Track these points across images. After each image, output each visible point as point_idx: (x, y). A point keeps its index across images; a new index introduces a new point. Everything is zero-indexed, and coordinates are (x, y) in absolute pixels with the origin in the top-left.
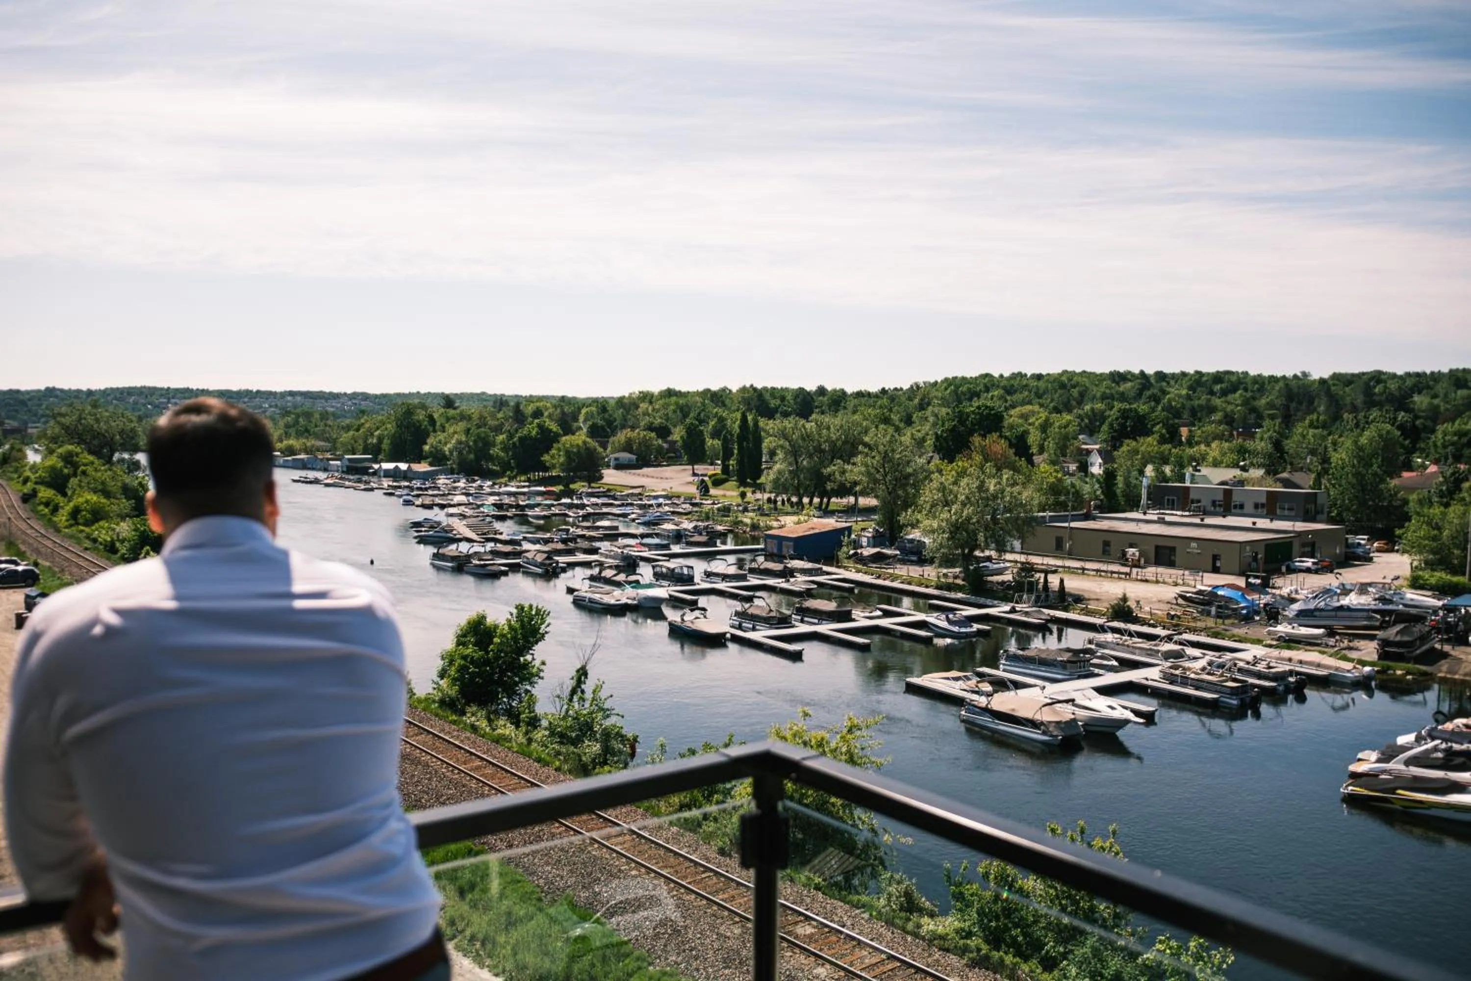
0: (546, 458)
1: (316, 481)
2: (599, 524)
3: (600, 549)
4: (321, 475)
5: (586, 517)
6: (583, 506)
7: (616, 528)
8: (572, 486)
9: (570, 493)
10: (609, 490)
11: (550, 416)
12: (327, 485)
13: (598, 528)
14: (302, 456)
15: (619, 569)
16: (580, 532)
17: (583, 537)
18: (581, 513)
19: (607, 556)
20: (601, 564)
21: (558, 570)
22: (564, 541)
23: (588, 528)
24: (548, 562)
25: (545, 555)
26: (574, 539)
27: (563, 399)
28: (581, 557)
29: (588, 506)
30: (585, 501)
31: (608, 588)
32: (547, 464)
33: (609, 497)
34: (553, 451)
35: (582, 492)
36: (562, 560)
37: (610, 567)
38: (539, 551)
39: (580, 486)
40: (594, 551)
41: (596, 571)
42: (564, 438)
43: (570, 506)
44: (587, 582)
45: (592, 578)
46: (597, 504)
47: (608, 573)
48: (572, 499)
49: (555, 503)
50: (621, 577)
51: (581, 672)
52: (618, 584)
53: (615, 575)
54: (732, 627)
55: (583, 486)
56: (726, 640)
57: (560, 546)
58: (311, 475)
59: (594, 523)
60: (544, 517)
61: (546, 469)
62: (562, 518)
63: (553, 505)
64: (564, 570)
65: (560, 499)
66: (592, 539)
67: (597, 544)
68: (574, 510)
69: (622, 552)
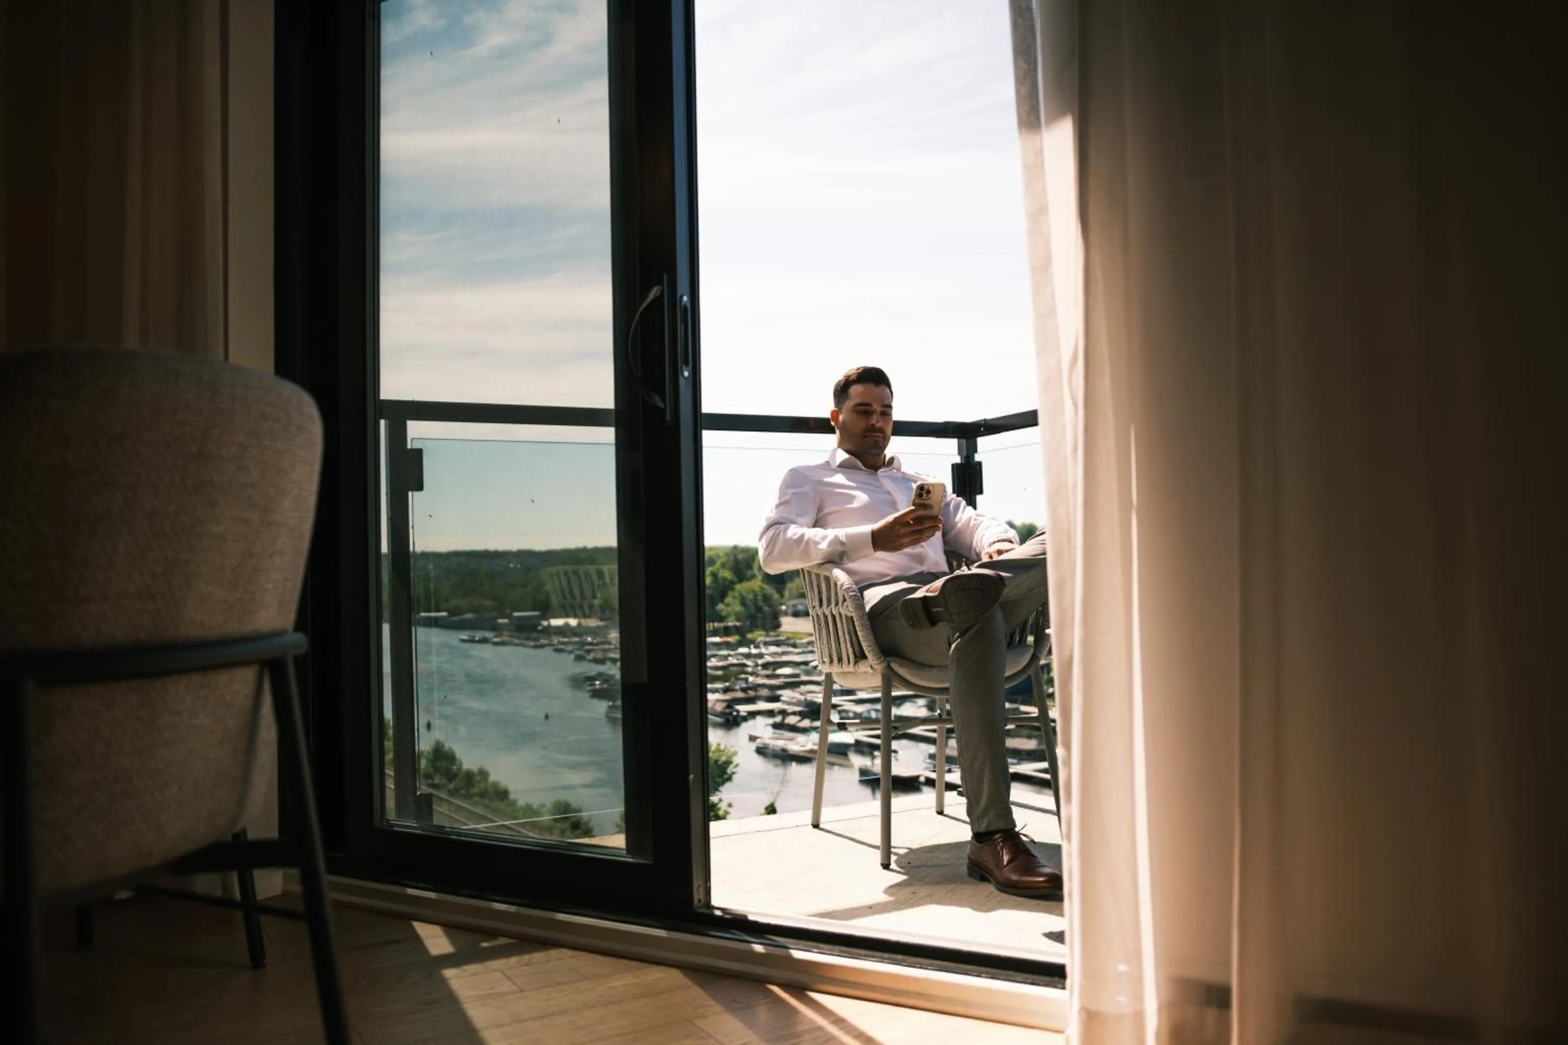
0: (720, 607)
1: (484, 641)
2: (779, 671)
3: (781, 696)
4: (489, 635)
5: (765, 666)
6: (761, 656)
7: (797, 676)
8: (749, 636)
9: (747, 643)
10: (788, 639)
11: (723, 566)
12: (496, 644)
13: (778, 676)
14: (469, 616)
15: (803, 715)
16: (760, 681)
17: (764, 686)
18: (760, 662)
19: (789, 703)
20: (783, 713)
21: (739, 719)
22: (744, 690)
23: (768, 677)
24: (728, 711)
25: (725, 704)
26: (756, 687)
27: (735, 548)
28: (762, 706)
29: (767, 654)
30: (763, 650)
31: (789, 735)
32: (723, 614)
33: (788, 645)
34: (728, 600)
35: (761, 641)
36: (743, 709)
37: (794, 713)
38: (718, 701)
39: (759, 636)
40: (776, 699)
41: (778, 719)
42: (738, 587)
43: (748, 656)
44: (770, 729)
45: (776, 726)
46: (776, 653)
47: (792, 720)
48: (750, 648)
49: (732, 653)
50: (806, 723)
51: (770, 809)
52: (804, 731)
53: (800, 721)
54: (927, 769)
55: (761, 635)
56: (920, 783)
57: (740, 695)
58: (478, 635)
59: (774, 670)
60: (722, 668)
61: (722, 619)
62: (740, 669)
63: (730, 655)
64: (745, 719)
65: (737, 649)
66: (773, 688)
67: (779, 692)
68: (753, 660)
69: (806, 699)
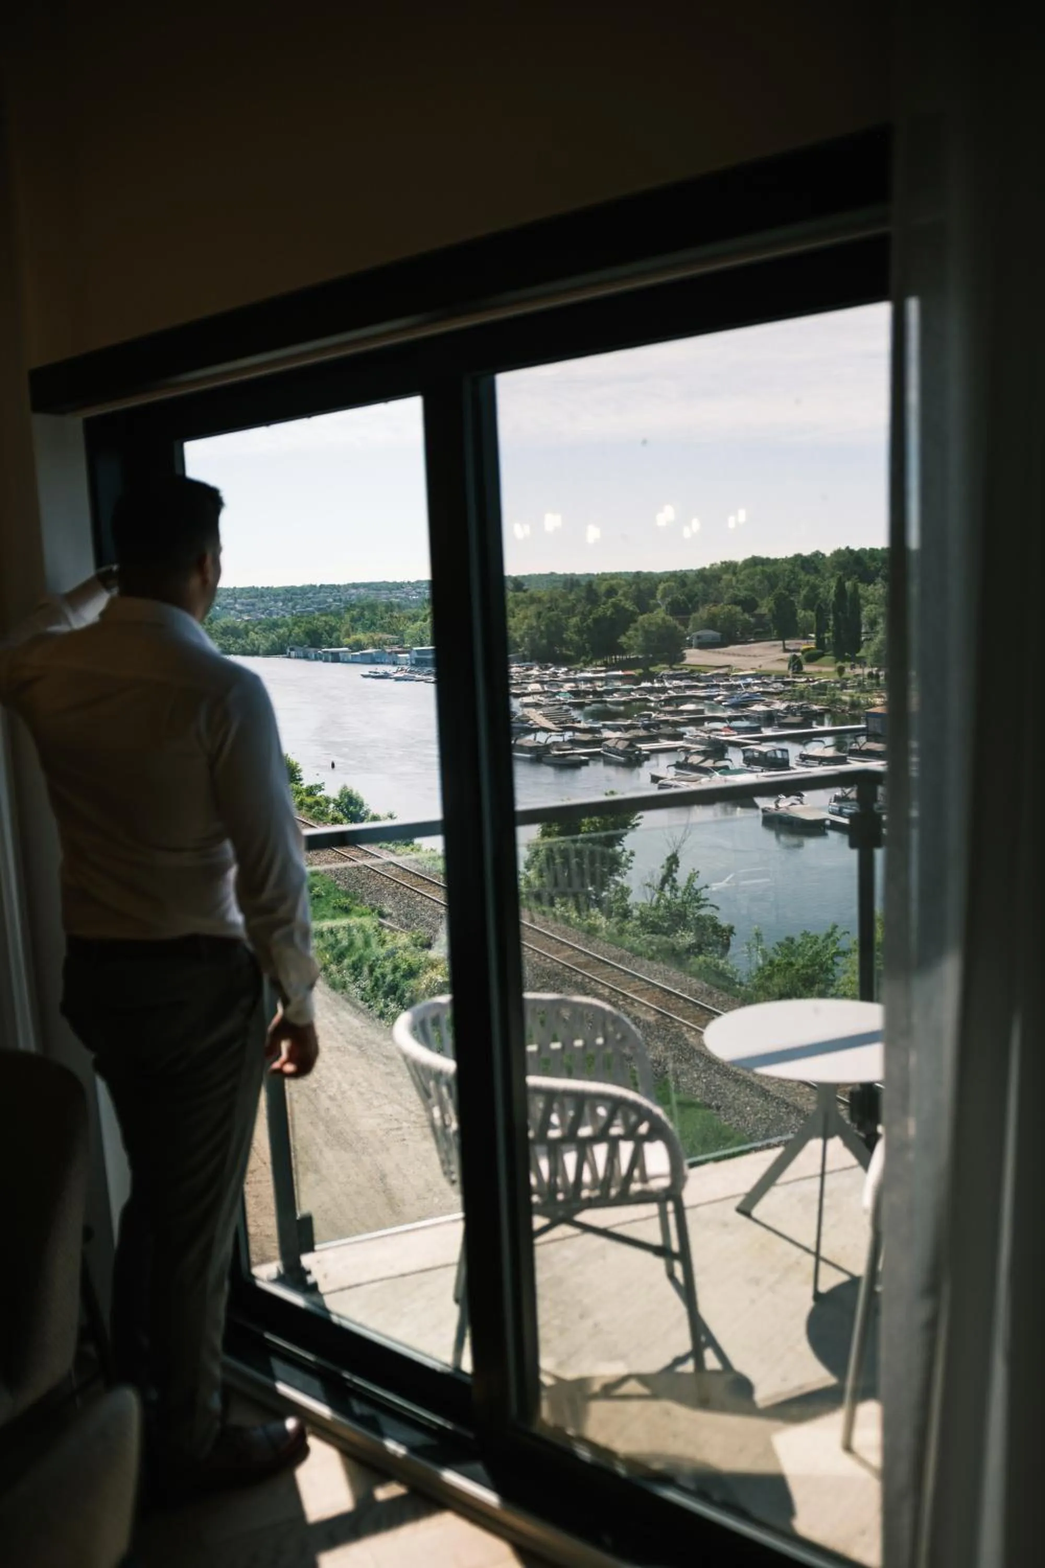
0: (623, 639)
1: (385, 676)
2: (682, 708)
3: (684, 734)
4: (390, 669)
5: (668, 701)
6: (664, 690)
7: (702, 712)
8: (652, 669)
9: (650, 677)
10: (692, 671)
11: (625, 595)
12: (397, 679)
13: (682, 712)
14: (370, 650)
15: (706, 754)
16: (663, 717)
17: (666, 722)
18: (663, 697)
19: (692, 742)
20: (687, 750)
21: (641, 758)
22: (646, 727)
23: (670, 713)
24: (630, 750)
25: (627, 743)
26: (658, 724)
27: (638, 574)
28: (665, 744)
29: (670, 689)
30: (667, 684)
31: (694, 775)
32: (625, 646)
33: (692, 679)
34: (630, 632)
35: (663, 675)
36: (644, 747)
37: (698, 753)
38: (620, 739)
39: (663, 669)
40: (679, 737)
41: (682, 758)
42: (641, 618)
43: (651, 690)
44: (673, 770)
45: (678, 766)
46: (679, 687)
47: (695, 759)
48: (653, 683)
49: (635, 687)
50: (709, 763)
51: (672, 860)
52: (706, 771)
53: (703, 761)
54: (832, 813)
55: (664, 669)
56: (826, 827)
57: (642, 733)
58: (381, 669)
59: (678, 706)
60: (624, 703)
61: (623, 651)
62: (642, 703)
63: (632, 690)
64: (647, 758)
65: (639, 684)
66: (676, 724)
67: (682, 729)
68: (656, 695)
69: (709, 737)
